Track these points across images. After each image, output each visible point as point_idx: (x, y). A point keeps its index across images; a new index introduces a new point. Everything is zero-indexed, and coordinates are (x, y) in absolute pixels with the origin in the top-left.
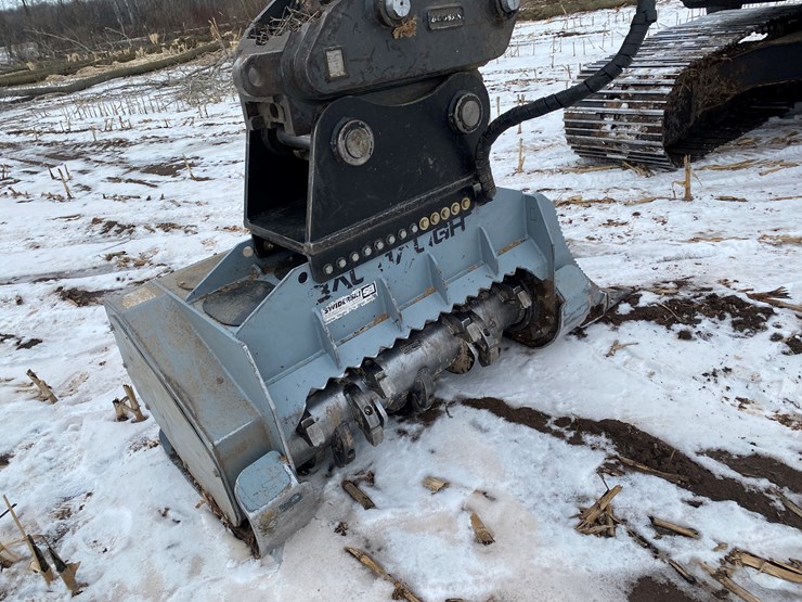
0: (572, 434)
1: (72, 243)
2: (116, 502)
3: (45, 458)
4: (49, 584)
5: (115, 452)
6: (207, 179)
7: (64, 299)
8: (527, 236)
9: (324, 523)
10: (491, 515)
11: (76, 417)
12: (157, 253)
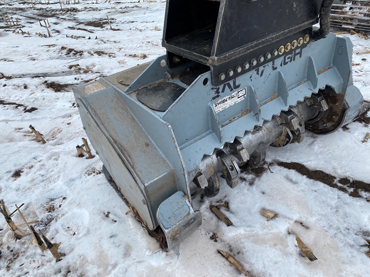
0: (352, 190)
1: (51, 58)
2: (79, 205)
3: (40, 175)
4: (43, 251)
5: (78, 175)
6: (119, 30)
7: (48, 88)
8: (332, 65)
9: (203, 232)
10: (308, 239)
11: (56, 153)
12: (95, 66)
